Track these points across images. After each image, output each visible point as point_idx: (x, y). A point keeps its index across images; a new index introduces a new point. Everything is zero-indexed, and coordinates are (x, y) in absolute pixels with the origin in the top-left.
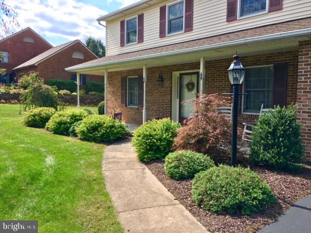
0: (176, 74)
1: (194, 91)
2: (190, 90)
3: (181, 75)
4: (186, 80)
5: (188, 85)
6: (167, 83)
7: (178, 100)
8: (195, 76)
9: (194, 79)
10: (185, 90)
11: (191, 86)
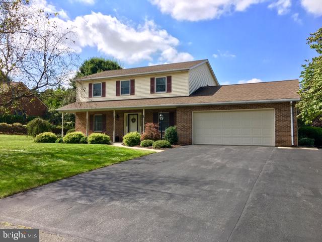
0: (126, 114)
1: (136, 122)
2: (133, 122)
3: (129, 115)
4: (131, 117)
5: (132, 120)
6: (121, 119)
7: (127, 127)
8: (136, 116)
9: (136, 117)
10: (131, 123)
11: (134, 120)
